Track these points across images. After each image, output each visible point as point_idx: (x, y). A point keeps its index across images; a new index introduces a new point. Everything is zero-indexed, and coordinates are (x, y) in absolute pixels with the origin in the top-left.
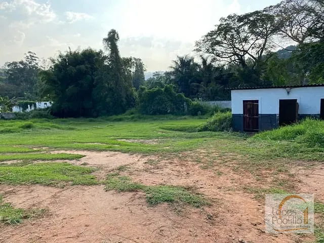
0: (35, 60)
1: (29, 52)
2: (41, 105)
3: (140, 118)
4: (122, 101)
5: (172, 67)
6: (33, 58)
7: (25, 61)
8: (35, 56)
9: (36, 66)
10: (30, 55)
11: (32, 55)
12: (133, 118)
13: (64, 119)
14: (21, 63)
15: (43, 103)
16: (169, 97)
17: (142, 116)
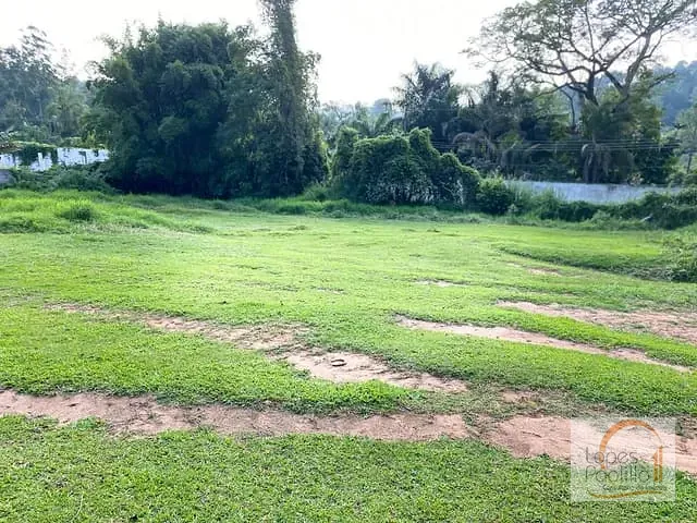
0: (43, 48)
1: (31, 28)
2: (72, 156)
3: (348, 210)
4: (295, 164)
5: (399, 90)
6: (39, 43)
7: (19, 48)
8: (43, 38)
9: (46, 62)
10: (34, 36)
11: (36, 35)
12: (330, 209)
13: (148, 198)
14: (11, 52)
15: (75, 151)
16: (422, 161)
17: (354, 206)
